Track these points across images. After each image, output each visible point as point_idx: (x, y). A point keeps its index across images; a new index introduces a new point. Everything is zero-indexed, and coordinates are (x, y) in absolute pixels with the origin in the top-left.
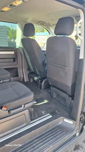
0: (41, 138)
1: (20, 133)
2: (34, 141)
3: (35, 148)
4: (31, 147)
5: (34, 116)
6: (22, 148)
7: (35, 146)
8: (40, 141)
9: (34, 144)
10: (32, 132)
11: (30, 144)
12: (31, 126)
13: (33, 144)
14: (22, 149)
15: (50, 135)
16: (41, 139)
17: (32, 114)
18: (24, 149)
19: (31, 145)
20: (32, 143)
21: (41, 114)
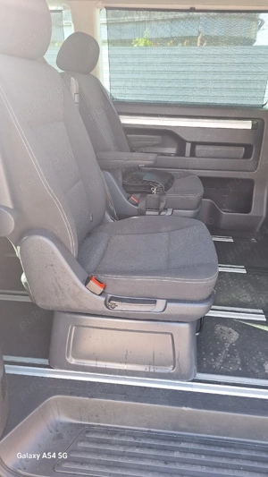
0: (213, 449)
1: (145, 388)
2: (183, 445)
3: (171, 466)
4: (162, 454)
5: (226, 361)
6: (135, 437)
7: (174, 461)
8: (203, 458)
9: (176, 455)
10: (184, 408)
11: (162, 443)
12: (192, 386)
13: (172, 450)
14: (132, 440)
15: (255, 465)
16: (212, 454)
17: (220, 352)
18: (137, 447)
19: (164, 449)
20: (172, 444)
21: (253, 369)
